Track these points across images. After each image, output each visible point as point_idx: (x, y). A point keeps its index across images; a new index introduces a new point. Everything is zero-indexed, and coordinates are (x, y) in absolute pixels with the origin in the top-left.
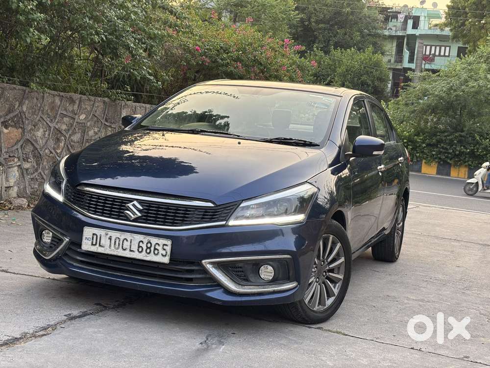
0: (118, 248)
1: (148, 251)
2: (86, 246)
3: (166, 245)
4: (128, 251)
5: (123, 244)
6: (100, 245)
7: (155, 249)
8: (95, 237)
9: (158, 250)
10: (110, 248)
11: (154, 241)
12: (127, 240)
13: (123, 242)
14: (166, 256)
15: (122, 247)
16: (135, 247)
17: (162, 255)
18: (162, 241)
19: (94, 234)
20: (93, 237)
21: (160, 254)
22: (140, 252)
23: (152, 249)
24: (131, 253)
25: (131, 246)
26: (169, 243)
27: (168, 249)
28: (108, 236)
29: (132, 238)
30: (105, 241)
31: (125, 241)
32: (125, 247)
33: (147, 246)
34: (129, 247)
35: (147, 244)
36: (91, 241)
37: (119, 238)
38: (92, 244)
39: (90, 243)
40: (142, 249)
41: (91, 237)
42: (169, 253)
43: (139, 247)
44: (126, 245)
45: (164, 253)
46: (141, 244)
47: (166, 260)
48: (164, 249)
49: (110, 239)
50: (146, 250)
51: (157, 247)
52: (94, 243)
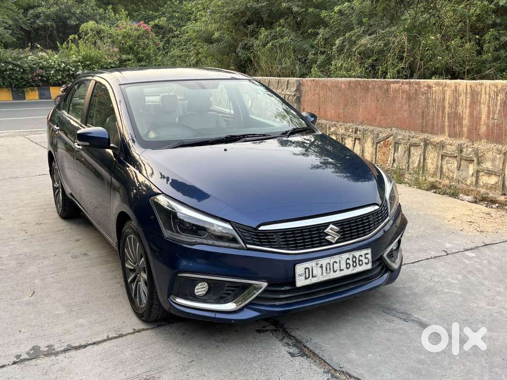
0: (330, 273)
1: (355, 265)
2: (300, 282)
3: (367, 254)
4: (338, 272)
5: (333, 267)
6: (313, 277)
7: (359, 261)
8: (307, 270)
9: (362, 261)
10: (322, 275)
11: (357, 254)
12: (336, 263)
13: (333, 265)
14: (368, 263)
15: (333, 269)
16: (343, 266)
17: (366, 264)
18: (363, 252)
19: (305, 269)
20: (305, 271)
21: (364, 264)
22: (348, 268)
23: (357, 261)
24: (342, 272)
25: (340, 266)
26: (369, 251)
27: (369, 256)
28: (319, 265)
29: (341, 259)
30: (317, 271)
31: (335, 264)
32: (335, 269)
33: (353, 261)
34: (339, 268)
35: (353, 259)
36: (304, 276)
37: (329, 263)
38: (306, 278)
39: (303, 278)
40: (350, 265)
41: (304, 272)
42: (370, 260)
43: (347, 264)
44: (336, 266)
45: (366, 261)
46: (348, 261)
47: (369, 266)
48: (366, 258)
49: (321, 267)
50: (353, 265)
51: (361, 258)
52: (307, 277)
